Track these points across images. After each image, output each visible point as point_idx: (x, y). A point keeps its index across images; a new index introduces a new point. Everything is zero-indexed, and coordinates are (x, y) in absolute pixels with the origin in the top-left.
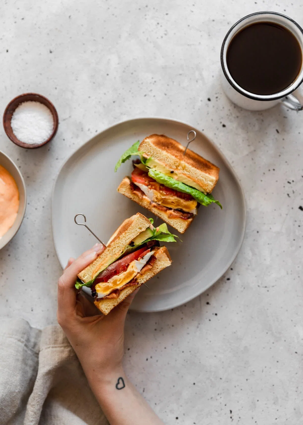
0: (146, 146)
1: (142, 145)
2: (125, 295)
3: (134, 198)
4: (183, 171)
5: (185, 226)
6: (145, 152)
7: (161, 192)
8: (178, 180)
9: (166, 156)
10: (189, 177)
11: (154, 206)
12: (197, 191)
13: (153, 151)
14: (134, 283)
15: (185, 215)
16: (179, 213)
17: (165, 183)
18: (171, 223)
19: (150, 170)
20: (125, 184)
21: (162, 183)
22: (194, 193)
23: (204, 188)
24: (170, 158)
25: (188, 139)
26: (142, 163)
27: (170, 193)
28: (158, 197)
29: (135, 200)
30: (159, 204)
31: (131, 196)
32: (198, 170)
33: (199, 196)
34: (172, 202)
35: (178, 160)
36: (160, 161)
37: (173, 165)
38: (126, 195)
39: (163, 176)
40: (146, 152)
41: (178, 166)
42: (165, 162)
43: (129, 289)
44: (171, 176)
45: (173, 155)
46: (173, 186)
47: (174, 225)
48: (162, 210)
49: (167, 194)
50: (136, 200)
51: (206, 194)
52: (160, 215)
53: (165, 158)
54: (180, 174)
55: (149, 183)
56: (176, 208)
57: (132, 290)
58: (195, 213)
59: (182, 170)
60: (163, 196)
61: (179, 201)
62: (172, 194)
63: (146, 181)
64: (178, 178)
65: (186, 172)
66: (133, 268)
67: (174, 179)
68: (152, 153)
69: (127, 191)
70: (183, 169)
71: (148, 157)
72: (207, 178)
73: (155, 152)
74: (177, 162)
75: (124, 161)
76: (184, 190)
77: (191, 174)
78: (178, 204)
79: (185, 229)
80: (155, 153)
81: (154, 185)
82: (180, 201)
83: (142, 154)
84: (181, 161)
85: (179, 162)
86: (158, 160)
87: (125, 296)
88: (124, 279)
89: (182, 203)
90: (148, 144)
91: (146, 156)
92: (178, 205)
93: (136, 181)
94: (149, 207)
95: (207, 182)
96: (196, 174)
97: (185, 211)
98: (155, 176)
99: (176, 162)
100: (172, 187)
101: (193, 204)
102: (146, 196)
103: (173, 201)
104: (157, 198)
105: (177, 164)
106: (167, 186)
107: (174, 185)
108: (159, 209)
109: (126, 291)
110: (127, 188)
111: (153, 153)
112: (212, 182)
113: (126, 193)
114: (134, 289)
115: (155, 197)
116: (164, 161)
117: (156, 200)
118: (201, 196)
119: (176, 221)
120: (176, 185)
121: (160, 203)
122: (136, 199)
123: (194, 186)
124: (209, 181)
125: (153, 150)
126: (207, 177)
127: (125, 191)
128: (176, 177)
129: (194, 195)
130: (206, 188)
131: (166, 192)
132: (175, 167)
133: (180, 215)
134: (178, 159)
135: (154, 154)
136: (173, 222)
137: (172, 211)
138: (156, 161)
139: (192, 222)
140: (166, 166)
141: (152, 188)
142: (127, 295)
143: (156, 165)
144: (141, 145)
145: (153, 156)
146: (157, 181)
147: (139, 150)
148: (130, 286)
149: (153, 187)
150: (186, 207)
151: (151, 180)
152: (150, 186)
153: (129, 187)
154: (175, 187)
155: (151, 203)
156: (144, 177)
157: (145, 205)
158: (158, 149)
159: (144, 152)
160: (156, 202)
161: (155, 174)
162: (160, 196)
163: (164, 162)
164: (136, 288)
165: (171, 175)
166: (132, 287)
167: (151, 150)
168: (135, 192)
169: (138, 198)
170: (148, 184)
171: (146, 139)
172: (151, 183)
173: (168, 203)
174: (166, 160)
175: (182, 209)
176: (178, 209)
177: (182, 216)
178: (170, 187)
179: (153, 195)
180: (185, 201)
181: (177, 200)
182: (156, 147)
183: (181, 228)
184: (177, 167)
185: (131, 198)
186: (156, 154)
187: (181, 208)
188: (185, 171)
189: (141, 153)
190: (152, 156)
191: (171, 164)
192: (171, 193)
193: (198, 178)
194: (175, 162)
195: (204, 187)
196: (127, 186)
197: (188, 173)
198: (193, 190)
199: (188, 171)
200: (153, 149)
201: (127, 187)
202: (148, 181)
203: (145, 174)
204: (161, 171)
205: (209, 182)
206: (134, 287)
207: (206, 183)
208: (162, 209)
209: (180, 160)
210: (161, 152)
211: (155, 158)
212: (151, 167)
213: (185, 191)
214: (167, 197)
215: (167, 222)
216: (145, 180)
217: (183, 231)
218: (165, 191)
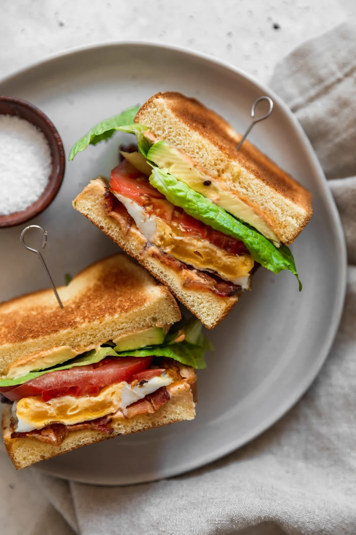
0: (155, 113)
1: (146, 110)
2: (74, 443)
3: (108, 229)
4: (234, 184)
5: (219, 312)
6: (151, 128)
7: (175, 224)
8: (217, 205)
9: (197, 143)
10: (245, 201)
11: (154, 255)
12: (258, 234)
13: (171, 128)
14: (103, 426)
15: (223, 286)
16: (210, 280)
17: (187, 206)
18: (187, 299)
19: (155, 170)
20: (92, 192)
21: (177, 204)
22: (250, 238)
23: (275, 230)
24: (206, 149)
25: (253, 114)
26: (141, 153)
27: (195, 229)
28: (165, 237)
29: (110, 232)
30: (165, 253)
31: (103, 222)
32: (268, 188)
33: (261, 248)
34: (197, 253)
35: (224, 157)
36: (182, 152)
37: (212, 168)
38: (92, 218)
39: (183, 189)
40: (153, 129)
41: (223, 171)
42: (194, 158)
43: (88, 433)
44: (203, 193)
45: (216, 144)
46: (205, 216)
47: (193, 306)
48: (170, 266)
49: (187, 231)
50: (113, 233)
51: (278, 245)
52: (165, 276)
53: (194, 149)
54: (226, 190)
55: (149, 200)
56: (203, 267)
57: (94, 439)
58: (245, 286)
59: (231, 181)
60: (178, 235)
61: (212, 251)
62: (200, 234)
63: (141, 195)
64: (218, 200)
65: (239, 189)
66: (114, 396)
67: (208, 199)
68: (166, 132)
69: (96, 209)
70: (234, 181)
71: (156, 141)
72: (286, 208)
73: (173, 131)
74: (222, 160)
75: (95, 140)
76: (228, 227)
77: (250, 194)
78: (210, 259)
79: (217, 320)
80: (174, 134)
81: (160, 207)
82: (216, 253)
83: (143, 131)
84: (232, 160)
85: (226, 162)
86: (179, 150)
87: (74, 446)
88: (86, 410)
89: (219, 258)
90: (160, 109)
91: (151, 137)
92: (210, 262)
93: (118, 191)
94: (141, 254)
95: (286, 217)
96: (261, 195)
97: (223, 278)
98: (164, 187)
99: (220, 161)
100: (202, 217)
101: (244, 264)
102: (138, 229)
103: (199, 251)
104: (162, 238)
105: (222, 166)
106: (190, 213)
107: (206, 212)
108: (163, 262)
109: (80, 436)
110: (97, 202)
111: (169, 132)
112: (296, 219)
113: (92, 213)
114: (98, 438)
115: (158, 234)
116: (193, 154)
117: (159, 242)
118: (265, 248)
119: (200, 297)
120: (211, 215)
121: (168, 250)
122: (112, 231)
123: (252, 224)
124: (290, 216)
125: (170, 126)
126: (287, 206)
127: (90, 207)
128: (214, 196)
129: (250, 242)
130: (281, 231)
131: (187, 227)
132: (216, 173)
133: (210, 285)
134: (226, 153)
135: (170, 134)
136: (192, 298)
137: (192, 274)
138: (174, 151)
139: (234, 305)
140: (195, 166)
141: (156, 214)
142: (78, 445)
143: (171, 161)
144: (144, 110)
145: (166, 140)
146: (167, 198)
147: (136, 120)
148: (92, 429)
149: (158, 211)
150: (227, 269)
151: (155, 194)
152: (152, 206)
153: (101, 200)
154: (208, 218)
155: (148, 245)
156: (140, 183)
157: (133, 248)
158: (183, 126)
159: (148, 128)
160: (159, 247)
161: (166, 181)
162: (171, 234)
163: (191, 158)
164: (102, 438)
165: (203, 190)
166: (95, 434)
167: (165, 124)
168: (113, 214)
169: (117, 229)
170: (147, 202)
171: (157, 98)
172: (154, 200)
173: (187, 254)
174: (197, 153)
175: (216, 272)
176: (207, 270)
177: (216, 287)
178: (197, 217)
179: (153, 228)
180: (226, 255)
181: (207, 250)
182: (177, 120)
183: (208, 315)
184: (220, 173)
185: (102, 228)
186: (175, 136)
187: (215, 269)
188: (237, 184)
189: (142, 129)
190: (165, 138)
191: (206, 163)
192: (197, 232)
193: (266, 205)
194: (217, 160)
195: (276, 228)
196: (96, 197)
197: (244, 191)
198: (250, 232)
199: (246, 186)
200: (171, 124)
201: (98, 199)
202: (149, 194)
203: (143, 179)
204: (182, 176)
205: (290, 219)
206: (99, 434)
207: (283, 220)
208: (170, 263)
209: (229, 157)
210: (189, 133)
211: (172, 145)
212: (160, 164)
213: (231, 231)
214: (186, 239)
215: (179, 297)
216: (142, 192)
217: (212, 324)
218: (185, 225)
